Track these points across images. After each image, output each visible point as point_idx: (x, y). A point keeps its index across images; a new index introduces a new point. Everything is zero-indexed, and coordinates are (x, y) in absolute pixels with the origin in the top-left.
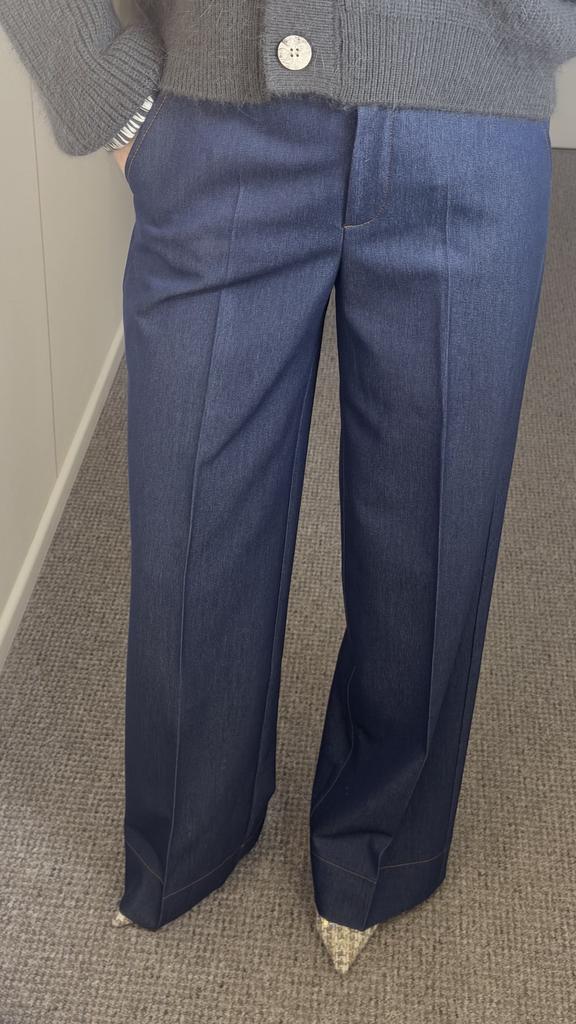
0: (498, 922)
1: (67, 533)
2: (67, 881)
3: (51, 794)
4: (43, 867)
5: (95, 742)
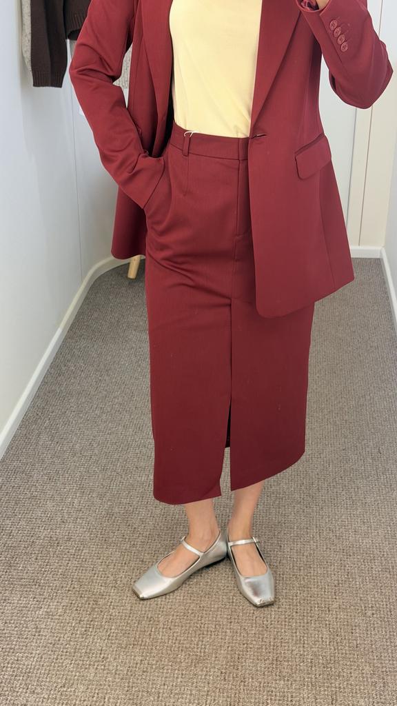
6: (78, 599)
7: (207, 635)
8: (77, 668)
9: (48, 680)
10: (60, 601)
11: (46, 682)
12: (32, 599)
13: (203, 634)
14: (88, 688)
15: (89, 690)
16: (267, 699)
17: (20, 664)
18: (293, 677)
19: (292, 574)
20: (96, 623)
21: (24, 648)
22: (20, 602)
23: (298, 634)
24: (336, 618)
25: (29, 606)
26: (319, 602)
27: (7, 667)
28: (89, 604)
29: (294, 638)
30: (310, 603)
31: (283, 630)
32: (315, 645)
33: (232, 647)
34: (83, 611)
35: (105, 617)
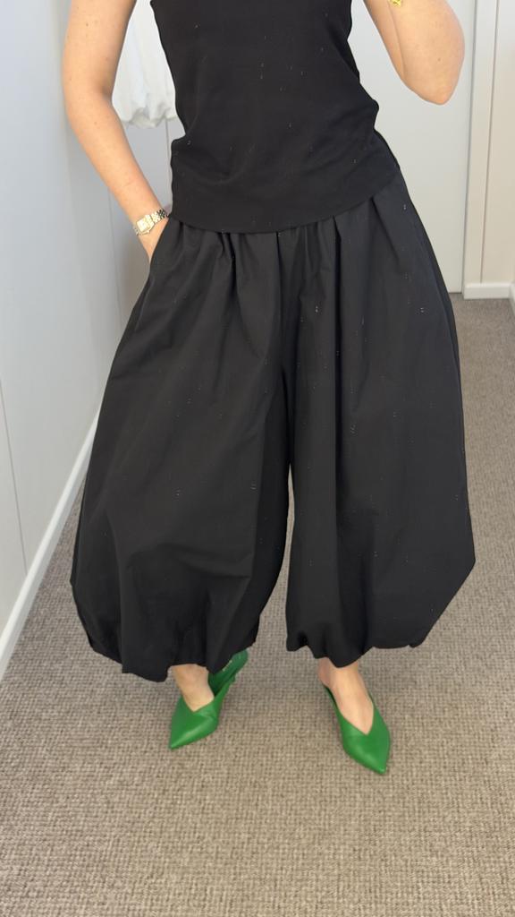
0: (367, 884)
1: (35, 619)
2: (31, 878)
3: (19, 815)
4: (12, 869)
5: (55, 774)
6: (159, 762)
7: (331, 802)
8: (166, 852)
9: (130, 869)
10: (135, 765)
11: (127, 872)
12: (98, 766)
13: (326, 801)
14: (182, 878)
15: (184, 881)
16: (418, 882)
17: (92, 851)
18: (448, 852)
19: (434, 717)
20: (185, 793)
21: (95, 829)
22: (83, 770)
23: (449, 794)
24: (497, 772)
25: (95, 774)
26: (473, 752)
27: (76, 856)
28: (173, 768)
29: (445, 801)
30: (461, 754)
31: (429, 792)
32: (474, 808)
33: (365, 816)
34: (167, 777)
35: (196, 784)
